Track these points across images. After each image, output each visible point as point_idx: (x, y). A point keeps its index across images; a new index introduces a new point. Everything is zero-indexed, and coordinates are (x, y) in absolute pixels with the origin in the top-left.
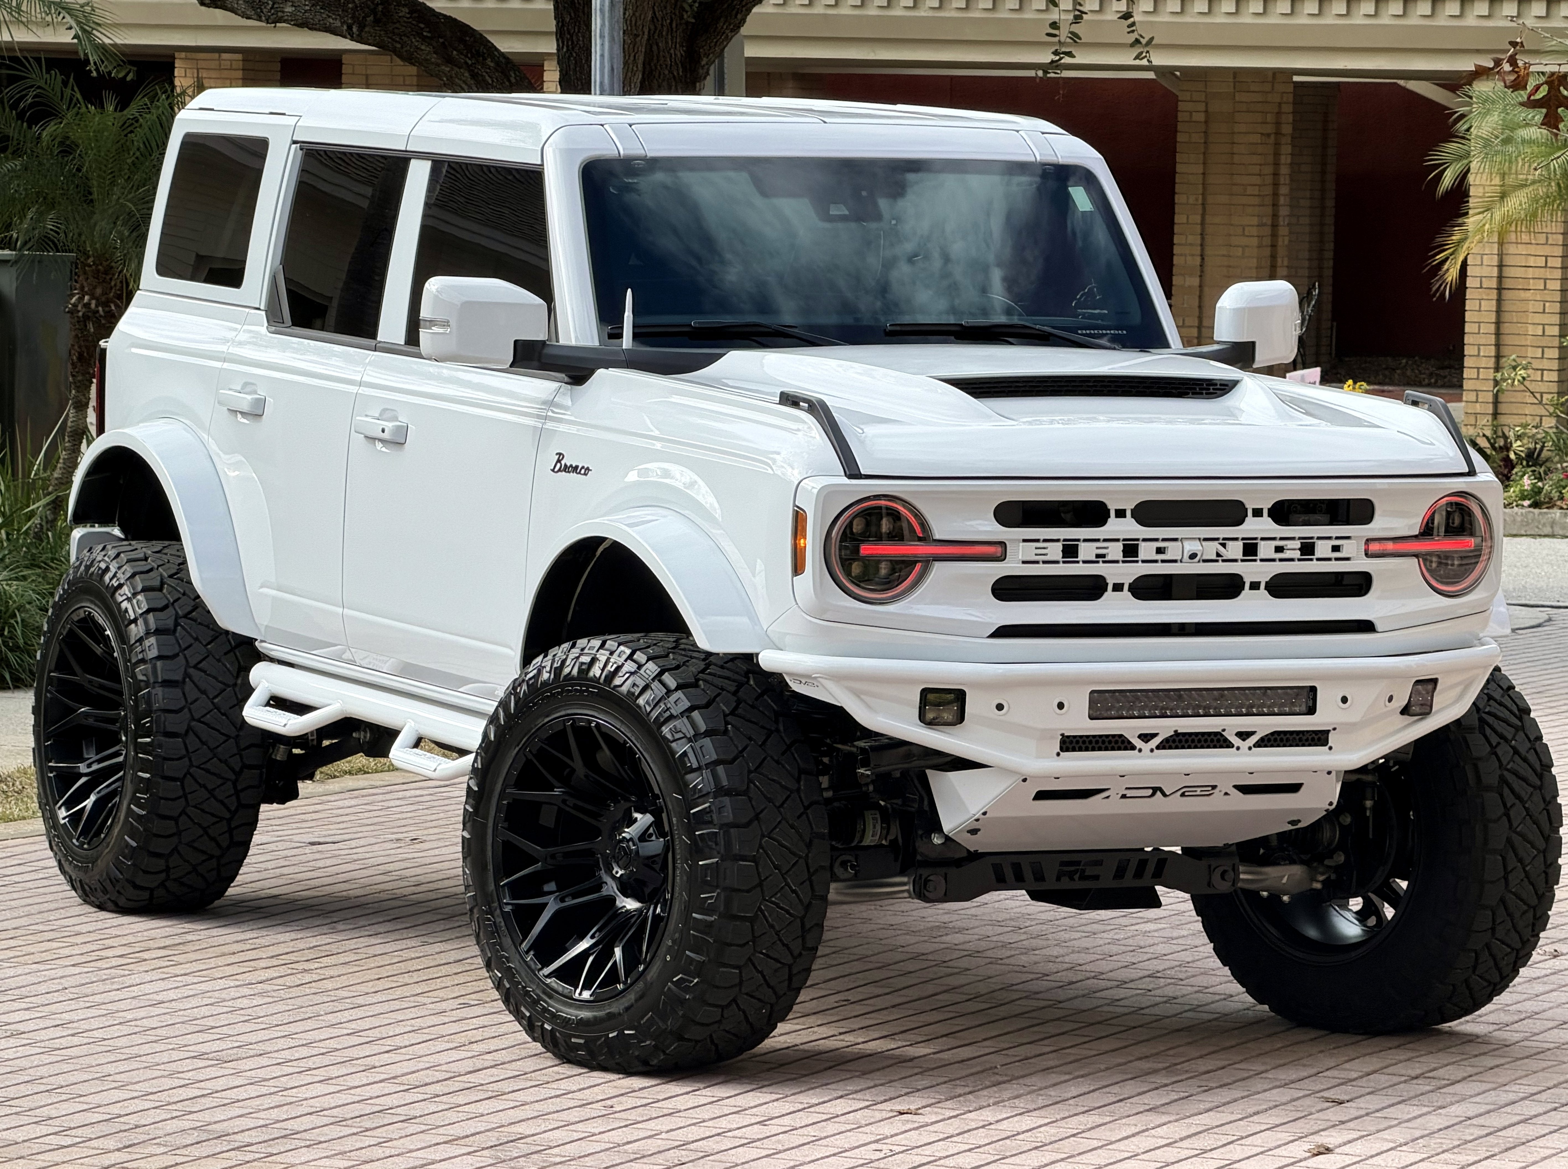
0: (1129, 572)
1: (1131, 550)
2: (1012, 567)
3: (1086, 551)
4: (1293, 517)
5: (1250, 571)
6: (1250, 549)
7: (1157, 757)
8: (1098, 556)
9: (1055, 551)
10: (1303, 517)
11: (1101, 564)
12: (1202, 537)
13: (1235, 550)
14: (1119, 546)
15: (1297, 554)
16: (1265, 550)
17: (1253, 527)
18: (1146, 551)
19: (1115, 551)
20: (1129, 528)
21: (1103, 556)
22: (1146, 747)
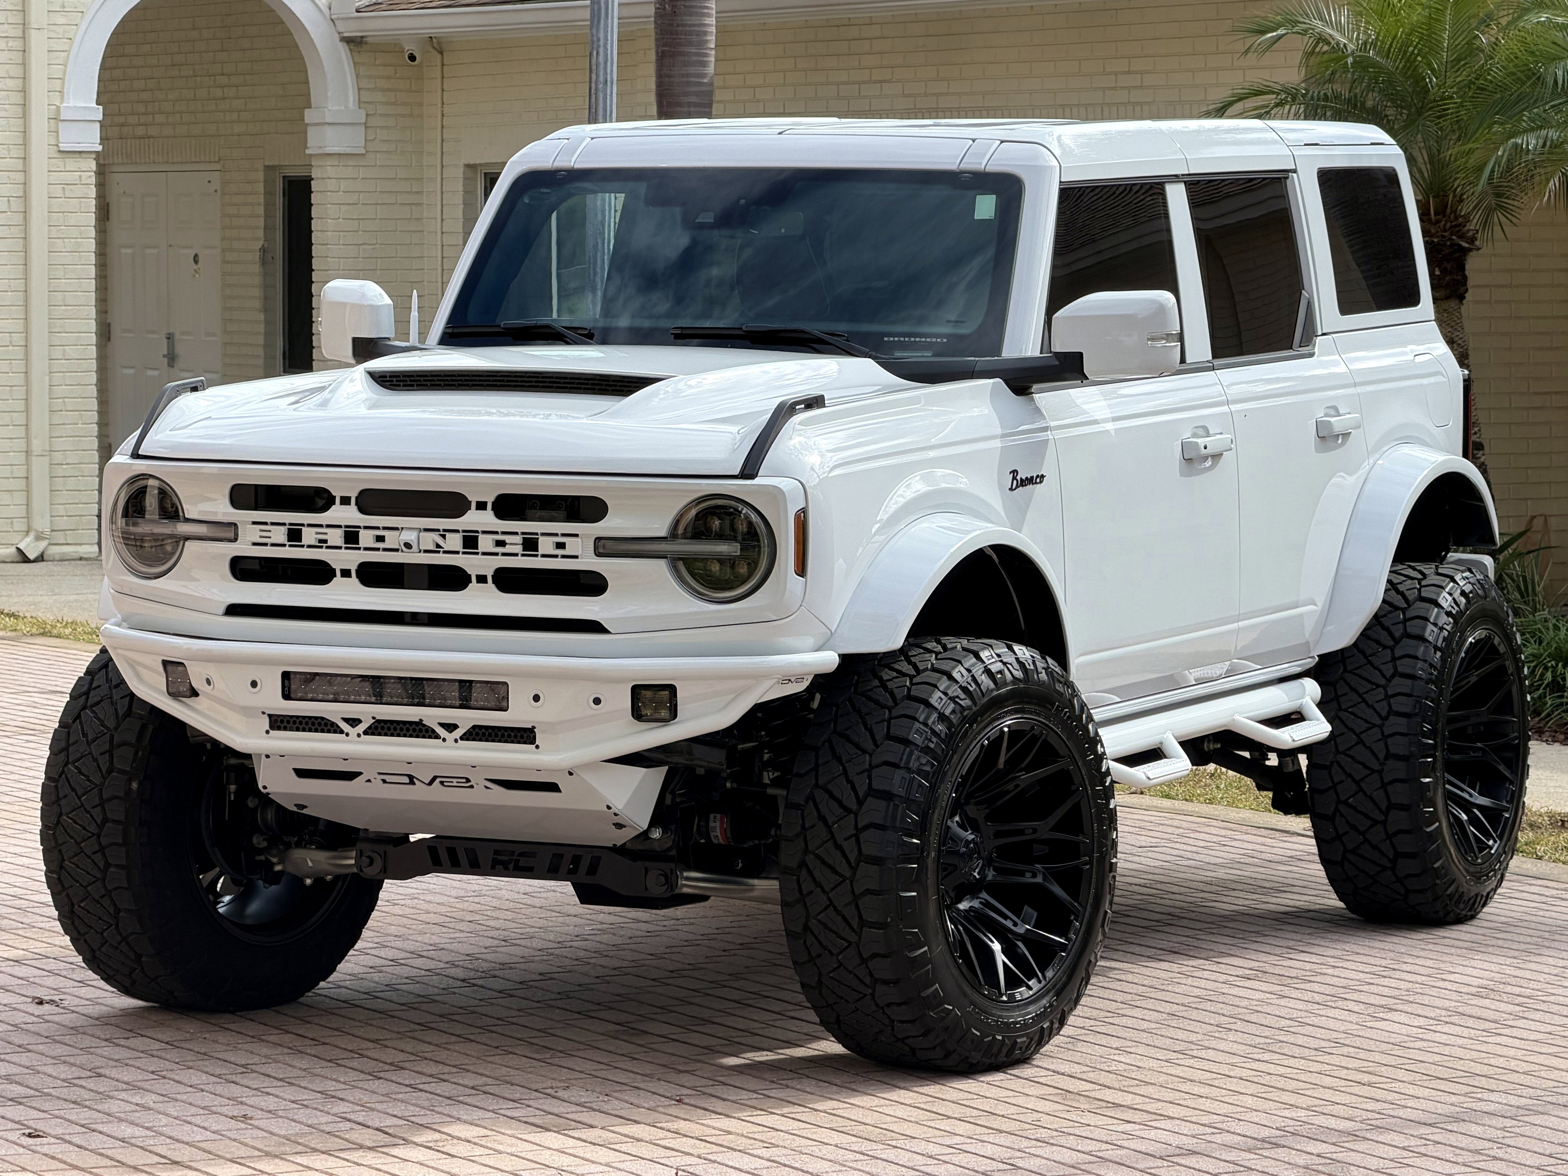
0: (351, 559)
1: (351, 537)
2: (243, 548)
3: (309, 536)
4: (529, 512)
5: (472, 564)
6: (470, 542)
7: (361, 743)
8: (321, 541)
9: (280, 535)
10: (543, 513)
11: (324, 550)
12: (422, 527)
13: (455, 542)
14: (340, 532)
15: (519, 549)
16: (485, 543)
17: (473, 519)
18: (366, 538)
19: (336, 537)
20: (349, 515)
21: (325, 541)
22: (353, 731)
